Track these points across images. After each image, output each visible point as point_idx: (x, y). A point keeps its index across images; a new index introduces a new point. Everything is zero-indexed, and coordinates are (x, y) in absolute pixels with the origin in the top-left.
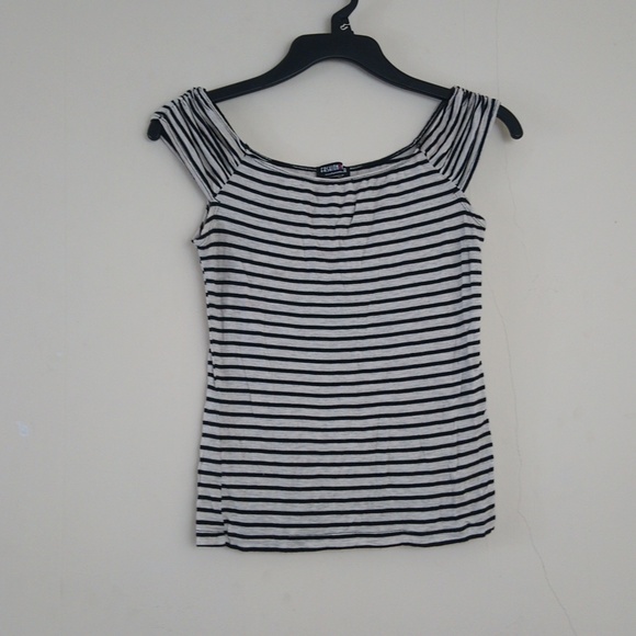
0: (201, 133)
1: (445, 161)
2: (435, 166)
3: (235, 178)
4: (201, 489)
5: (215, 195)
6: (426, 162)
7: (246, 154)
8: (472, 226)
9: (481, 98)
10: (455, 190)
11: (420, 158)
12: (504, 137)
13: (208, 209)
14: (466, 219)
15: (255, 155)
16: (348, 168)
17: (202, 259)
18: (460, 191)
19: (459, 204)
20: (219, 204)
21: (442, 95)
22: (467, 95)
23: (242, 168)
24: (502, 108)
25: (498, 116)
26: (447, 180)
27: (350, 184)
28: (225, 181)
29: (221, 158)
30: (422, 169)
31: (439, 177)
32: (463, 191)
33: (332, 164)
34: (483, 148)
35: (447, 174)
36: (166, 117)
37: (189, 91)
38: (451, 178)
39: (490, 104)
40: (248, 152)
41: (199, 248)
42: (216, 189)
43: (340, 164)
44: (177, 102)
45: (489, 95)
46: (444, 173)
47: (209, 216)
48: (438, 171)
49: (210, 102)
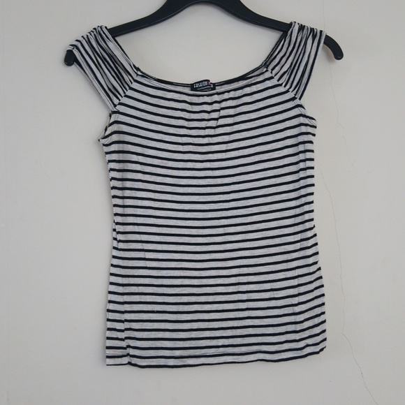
0: (104, 60)
1: (286, 77)
2: (278, 81)
3: (130, 93)
4: (109, 323)
5: (115, 106)
6: (272, 78)
7: (137, 75)
8: (306, 125)
10: (293, 99)
11: (267, 75)
12: (329, 59)
13: (110, 116)
14: (302, 120)
15: (144, 75)
16: (214, 84)
17: (107, 153)
18: (298, 100)
19: (296, 109)
20: (118, 112)
21: (283, 28)
22: (302, 28)
23: (135, 85)
24: (327, 37)
25: (324, 43)
26: (287, 91)
27: (216, 96)
28: (123, 95)
29: (119, 77)
30: (269, 84)
31: (282, 89)
32: (300, 99)
33: (202, 81)
34: (314, 67)
35: (288, 87)
36: (78, 48)
37: (95, 29)
38: (291, 90)
39: (318, 34)
40: (139, 73)
41: (104, 145)
42: (116, 101)
43: (208, 81)
44: (85, 37)
45: (318, 28)
46: (285, 86)
47: (111, 121)
48: (281, 85)
49: (110, 37)
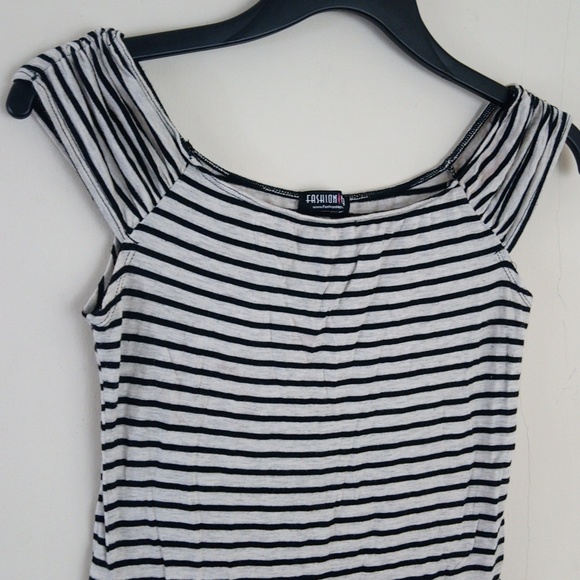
0: (110, 116)
1: (492, 203)
2: (476, 208)
3: (166, 204)
5: (129, 230)
6: (464, 201)
7: (188, 163)
9: (550, 109)
10: (497, 249)
11: (456, 194)
13: (115, 258)
14: (509, 294)
15: (207, 167)
16: (347, 197)
17: (99, 346)
18: (505, 251)
19: (500, 270)
20: (135, 247)
22: (535, 101)
23: (181, 188)
24: (574, 129)
25: (568, 141)
26: (488, 233)
27: (352, 228)
28: (150, 207)
29: (144, 164)
30: (457, 213)
31: (479, 227)
32: (510, 250)
35: (491, 224)
36: (45, 78)
37: (93, 34)
38: (496, 230)
39: (560, 121)
40: (194, 161)
41: (95, 327)
42: (132, 220)
43: (338, 193)
44: (68, 51)
46: (486, 221)
47: (117, 268)
48: (477, 218)
49: (130, 61)
